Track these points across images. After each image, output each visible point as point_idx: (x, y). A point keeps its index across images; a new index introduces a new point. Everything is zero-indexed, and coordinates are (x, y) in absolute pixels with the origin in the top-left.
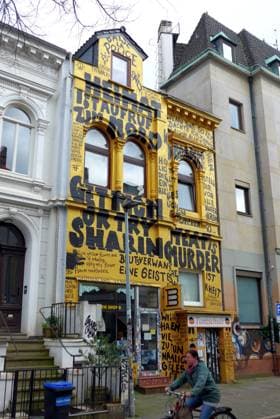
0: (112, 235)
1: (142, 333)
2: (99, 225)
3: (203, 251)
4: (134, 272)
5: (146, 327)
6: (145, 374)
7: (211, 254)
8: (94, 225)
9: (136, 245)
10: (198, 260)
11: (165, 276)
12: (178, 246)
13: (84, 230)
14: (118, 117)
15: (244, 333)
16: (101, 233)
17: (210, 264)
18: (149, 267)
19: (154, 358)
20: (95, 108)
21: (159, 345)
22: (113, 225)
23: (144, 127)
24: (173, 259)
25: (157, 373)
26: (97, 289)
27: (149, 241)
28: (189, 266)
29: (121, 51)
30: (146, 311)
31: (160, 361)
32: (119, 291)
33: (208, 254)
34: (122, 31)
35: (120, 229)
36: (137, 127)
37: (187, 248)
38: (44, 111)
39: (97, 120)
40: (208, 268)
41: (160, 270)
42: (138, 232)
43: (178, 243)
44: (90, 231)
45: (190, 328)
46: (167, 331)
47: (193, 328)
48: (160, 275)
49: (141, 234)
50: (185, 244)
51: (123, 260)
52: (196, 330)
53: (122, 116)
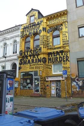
0: (29, 60)
1: (35, 83)
2: (26, 59)
3: (62, 56)
4: (33, 68)
5: (36, 81)
6: (35, 93)
8: (25, 60)
9: (35, 61)
10: (60, 59)
11: (42, 67)
12: (52, 57)
13: (23, 61)
14: (31, 31)
16: (26, 61)
17: (65, 59)
18: (37, 66)
19: (38, 89)
20: (25, 33)
21: (40, 86)
22: (29, 58)
23: (38, 30)
24: (50, 61)
25: (39, 92)
26: (24, 73)
27: (38, 59)
28: (56, 62)
29: (32, 15)
30: (36, 77)
31: (40, 90)
32: (29, 73)
33: (64, 56)
34: (32, 9)
35: (31, 58)
36: (35, 31)
37: (55, 57)
39: (26, 35)
40: (64, 61)
41: (40, 66)
42: (35, 58)
43: (52, 56)
45: (47, 81)
46: (42, 82)
47: (48, 81)
48: (40, 67)
49: (36, 58)
50: (54, 56)
51: (30, 66)
53: (32, 31)
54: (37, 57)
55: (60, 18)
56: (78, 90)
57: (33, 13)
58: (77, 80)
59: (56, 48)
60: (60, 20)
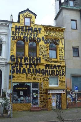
0: (24, 69)
2: (20, 67)
3: (59, 70)
4: (30, 79)
5: (34, 94)
6: (34, 106)
7: (62, 70)
8: (18, 67)
9: (32, 71)
10: (56, 73)
11: (41, 79)
12: (49, 70)
13: (15, 69)
14: (26, 36)
15: (74, 94)
16: (20, 69)
17: (61, 74)
18: (35, 77)
19: (37, 102)
20: (18, 35)
21: (39, 98)
22: (24, 66)
23: (35, 37)
24: (47, 73)
25: (38, 106)
26: (18, 84)
27: (36, 69)
28: (53, 75)
30: (34, 89)
31: (39, 103)
32: (25, 84)
33: (60, 71)
35: (26, 67)
36: (33, 37)
37: (52, 70)
38: (5, 39)
39: (19, 38)
40: (60, 75)
41: (40, 77)
42: (32, 67)
43: (49, 68)
44: (17, 69)
45: (49, 94)
46: (42, 95)
47: (50, 94)
48: (40, 79)
50: (51, 68)
51: (27, 76)
52: (51, 94)
54: (35, 67)
55: (57, 33)
56: (72, 101)
57: (29, 14)
58: (72, 93)
59: (53, 61)
60: (57, 34)
